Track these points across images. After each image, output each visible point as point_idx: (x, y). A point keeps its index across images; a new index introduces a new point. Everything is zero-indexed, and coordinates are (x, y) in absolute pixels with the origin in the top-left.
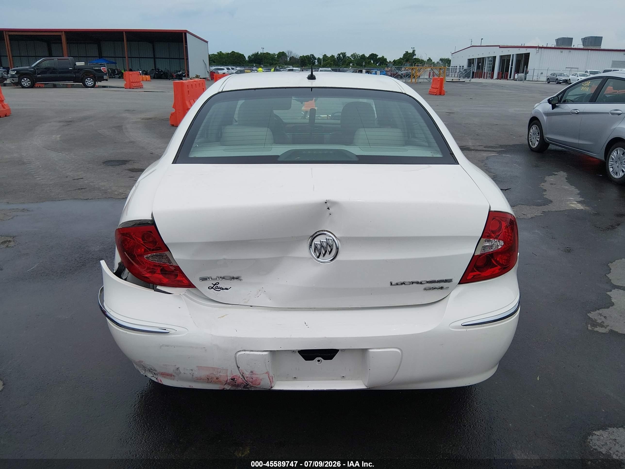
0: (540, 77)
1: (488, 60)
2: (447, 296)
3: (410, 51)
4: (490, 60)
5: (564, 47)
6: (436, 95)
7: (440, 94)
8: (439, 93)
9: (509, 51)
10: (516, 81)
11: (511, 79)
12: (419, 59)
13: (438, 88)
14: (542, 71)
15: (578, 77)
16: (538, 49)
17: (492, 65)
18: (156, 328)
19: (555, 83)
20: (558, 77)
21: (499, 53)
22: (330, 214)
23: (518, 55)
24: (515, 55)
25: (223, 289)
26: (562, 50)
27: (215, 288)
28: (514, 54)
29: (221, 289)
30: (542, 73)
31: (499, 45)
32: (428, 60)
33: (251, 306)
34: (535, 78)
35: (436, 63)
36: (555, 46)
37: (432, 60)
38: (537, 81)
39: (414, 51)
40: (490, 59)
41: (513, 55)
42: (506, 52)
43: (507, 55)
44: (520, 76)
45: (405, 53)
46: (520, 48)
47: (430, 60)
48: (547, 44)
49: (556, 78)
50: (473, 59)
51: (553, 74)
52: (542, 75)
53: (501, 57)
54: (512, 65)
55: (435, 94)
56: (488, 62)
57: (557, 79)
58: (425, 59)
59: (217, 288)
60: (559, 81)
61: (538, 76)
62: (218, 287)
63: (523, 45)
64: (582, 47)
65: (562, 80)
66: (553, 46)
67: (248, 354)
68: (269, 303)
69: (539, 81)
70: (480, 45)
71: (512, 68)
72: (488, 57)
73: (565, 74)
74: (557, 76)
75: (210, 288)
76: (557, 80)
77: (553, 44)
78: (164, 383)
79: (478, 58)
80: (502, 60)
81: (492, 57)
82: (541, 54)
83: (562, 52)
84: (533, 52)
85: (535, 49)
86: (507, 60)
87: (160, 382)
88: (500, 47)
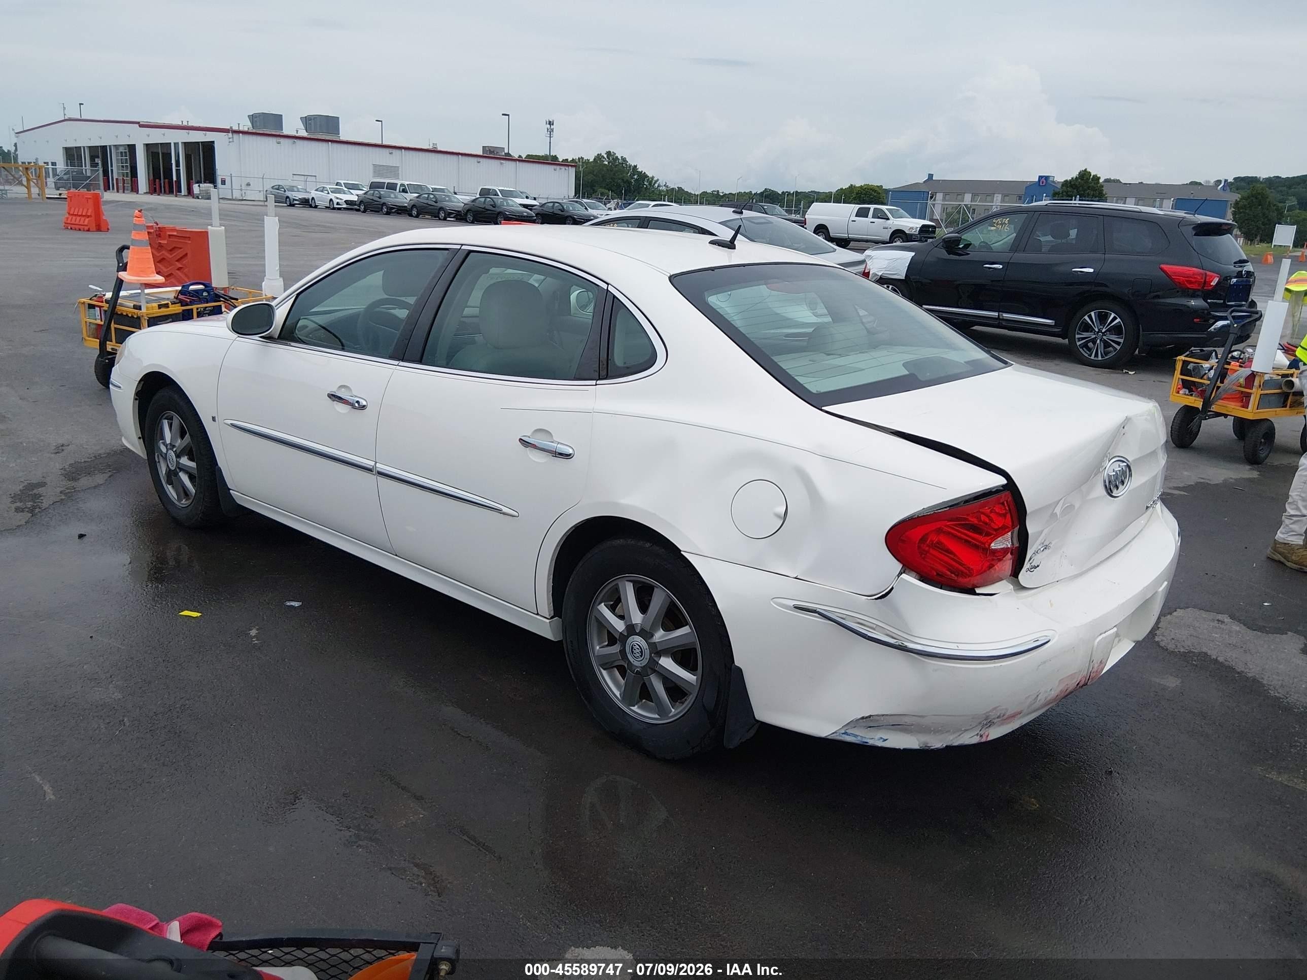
0: (246, 191)
1: (117, 153)
4: (121, 152)
5: (265, 132)
6: (88, 230)
7: (99, 229)
8: (96, 226)
9: (164, 135)
10: (198, 198)
11: (183, 193)
13: (91, 216)
14: (248, 180)
15: (328, 193)
16: (230, 134)
17: (129, 162)
18: (1030, 642)
19: (286, 205)
20: (288, 194)
21: (141, 139)
23: (186, 144)
24: (180, 145)
25: (1036, 567)
26: (279, 138)
27: (1030, 569)
28: (178, 143)
30: (248, 185)
31: (138, 120)
33: (1057, 582)
34: (237, 194)
36: (248, 129)
38: (242, 200)
40: (121, 149)
41: (175, 144)
42: (157, 137)
43: (161, 144)
44: (204, 189)
49: (285, 196)
50: (76, 148)
51: (277, 187)
52: (249, 188)
53: (148, 146)
54: (178, 165)
55: (86, 228)
56: (117, 156)
57: (288, 197)
59: (1032, 569)
60: (292, 201)
61: (241, 190)
62: (1032, 566)
63: (185, 123)
65: (297, 198)
66: (246, 129)
67: (1104, 637)
68: (1072, 570)
69: (245, 200)
71: (178, 171)
72: (116, 147)
73: (299, 187)
74: (285, 191)
75: (1027, 570)
76: (288, 200)
77: (246, 125)
78: (990, 738)
79: (90, 147)
80: (152, 152)
81: (127, 146)
82: (240, 145)
83: (279, 143)
84: (220, 141)
85: (225, 134)
86: (163, 154)
87: (984, 740)
88: (141, 126)
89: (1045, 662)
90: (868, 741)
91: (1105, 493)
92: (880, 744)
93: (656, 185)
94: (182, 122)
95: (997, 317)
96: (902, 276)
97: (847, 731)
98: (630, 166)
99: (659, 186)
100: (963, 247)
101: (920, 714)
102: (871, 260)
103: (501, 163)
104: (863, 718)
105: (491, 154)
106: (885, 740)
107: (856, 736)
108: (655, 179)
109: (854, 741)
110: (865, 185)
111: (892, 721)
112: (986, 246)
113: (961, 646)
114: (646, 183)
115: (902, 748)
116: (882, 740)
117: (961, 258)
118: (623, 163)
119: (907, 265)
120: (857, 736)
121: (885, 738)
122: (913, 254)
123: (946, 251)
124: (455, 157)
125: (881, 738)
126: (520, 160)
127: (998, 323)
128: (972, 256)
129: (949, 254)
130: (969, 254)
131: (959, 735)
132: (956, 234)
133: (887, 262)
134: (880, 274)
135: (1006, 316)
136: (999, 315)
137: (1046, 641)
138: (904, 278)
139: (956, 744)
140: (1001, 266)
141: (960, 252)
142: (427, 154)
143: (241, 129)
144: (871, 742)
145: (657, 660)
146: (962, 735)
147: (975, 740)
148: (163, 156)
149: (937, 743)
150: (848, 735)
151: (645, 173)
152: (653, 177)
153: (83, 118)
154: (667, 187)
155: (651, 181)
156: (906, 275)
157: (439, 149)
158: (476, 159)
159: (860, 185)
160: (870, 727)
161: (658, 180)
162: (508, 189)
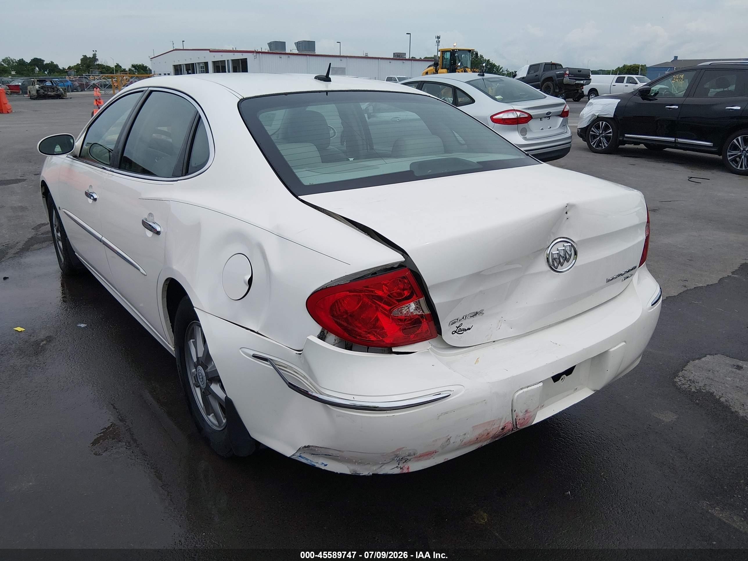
1: (199, 67)
2: (628, 285)
3: (90, 55)
4: (201, 67)
5: (278, 52)
9: (222, 56)
12: (103, 65)
16: (255, 54)
18: (430, 396)
21: (210, 58)
22: (568, 219)
23: (233, 61)
24: (230, 61)
25: (466, 330)
26: (281, 55)
27: (458, 332)
28: (229, 60)
29: (464, 331)
31: (209, 48)
32: (116, 66)
33: (494, 342)
35: (128, 70)
36: (268, 51)
37: (121, 67)
39: (95, 55)
40: (201, 65)
41: (227, 60)
42: (218, 57)
43: (221, 61)
45: (82, 57)
46: (235, 53)
47: (118, 66)
48: (261, 48)
50: (179, 65)
53: (214, 62)
56: (199, 69)
58: (112, 65)
59: (460, 331)
62: (460, 329)
63: (234, 49)
64: (296, 52)
66: (267, 51)
67: (527, 391)
68: (512, 333)
70: (182, 48)
72: (199, 63)
75: (454, 333)
77: (266, 49)
78: (411, 470)
79: (186, 65)
80: (216, 66)
81: (204, 64)
82: (260, 60)
83: (281, 58)
84: (250, 57)
85: (252, 54)
86: (222, 66)
87: (405, 471)
88: (211, 51)
89: (446, 413)
90: (315, 464)
91: (549, 269)
92: (323, 467)
93: (501, 71)
94: (233, 48)
95: (674, 141)
96: (612, 116)
97: (301, 455)
98: (486, 60)
99: (502, 71)
100: (654, 95)
101: (340, 450)
102: (592, 106)
103: (403, 62)
104: (305, 447)
105: (399, 57)
106: (326, 465)
107: (307, 459)
108: (500, 67)
109: (306, 463)
110: (633, 65)
111: (324, 451)
112: (671, 95)
113: (357, 398)
114: (494, 70)
115: (339, 473)
116: (323, 465)
117: (652, 102)
118: (481, 59)
119: (615, 108)
120: (309, 459)
121: (325, 464)
122: (619, 100)
123: (642, 98)
124: (377, 60)
125: (323, 463)
126: (420, 60)
127: (675, 145)
128: (660, 100)
129: (643, 100)
130: (657, 99)
131: (381, 467)
132: (648, 86)
133: (602, 106)
134: (597, 115)
135: (680, 140)
136: (675, 140)
137: (449, 394)
138: (613, 117)
139: (381, 473)
140: (677, 107)
141: (651, 98)
142: (361, 59)
143: (263, 51)
144: (317, 465)
145: (210, 385)
146: (383, 467)
147: (397, 471)
148: (222, 67)
149: (365, 471)
150: (302, 458)
151: (494, 64)
152: (499, 66)
153: (184, 48)
154: (508, 71)
155: (498, 68)
156: (614, 114)
157: (369, 56)
158: (389, 61)
159: (630, 65)
160: (313, 454)
161: (502, 68)
162: (403, 77)
